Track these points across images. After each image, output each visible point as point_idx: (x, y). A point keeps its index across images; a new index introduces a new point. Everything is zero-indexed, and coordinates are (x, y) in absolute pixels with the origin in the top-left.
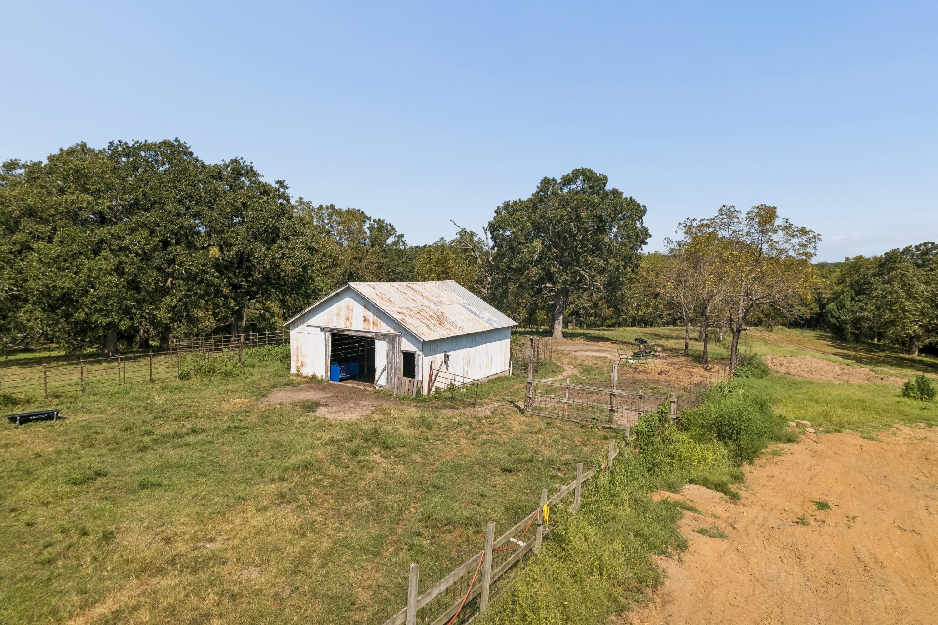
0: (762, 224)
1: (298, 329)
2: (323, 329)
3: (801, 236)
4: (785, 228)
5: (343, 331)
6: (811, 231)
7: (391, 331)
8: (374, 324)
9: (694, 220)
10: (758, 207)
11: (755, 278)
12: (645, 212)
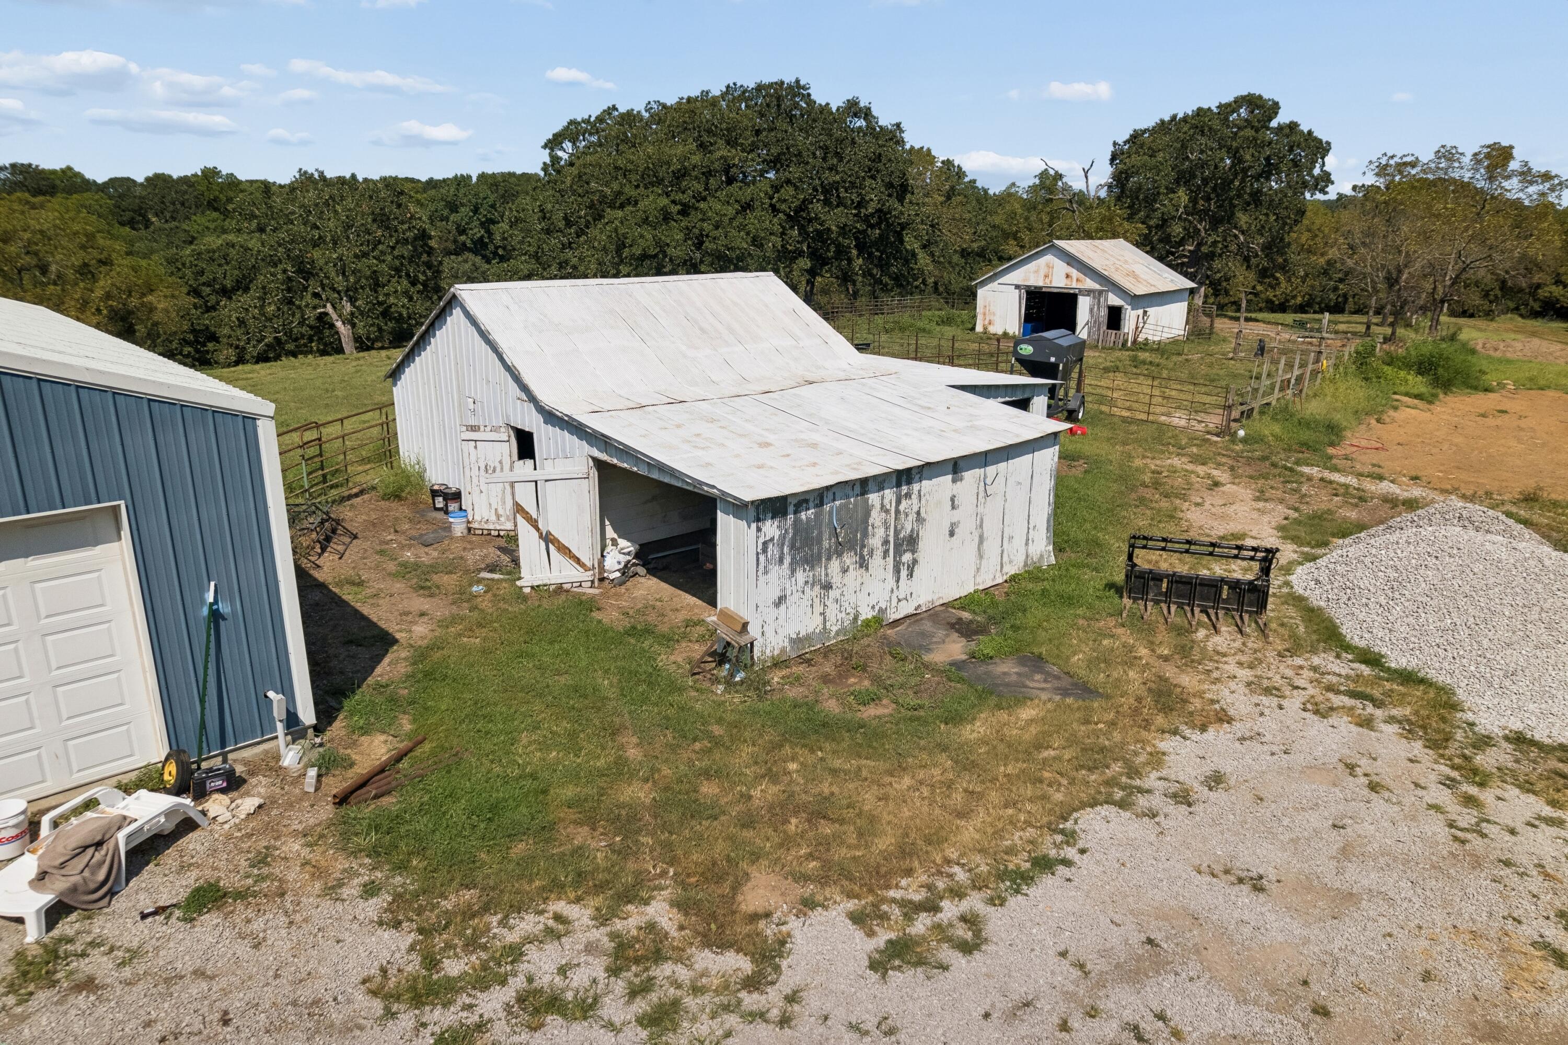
0: (1490, 169)
1: (986, 288)
2: (1017, 287)
3: (1543, 183)
4: (1522, 173)
5: (1041, 288)
6: (1556, 176)
7: (1097, 287)
8: (1078, 280)
9: (1392, 157)
10: (1489, 147)
11: (1472, 237)
12: (1328, 151)
